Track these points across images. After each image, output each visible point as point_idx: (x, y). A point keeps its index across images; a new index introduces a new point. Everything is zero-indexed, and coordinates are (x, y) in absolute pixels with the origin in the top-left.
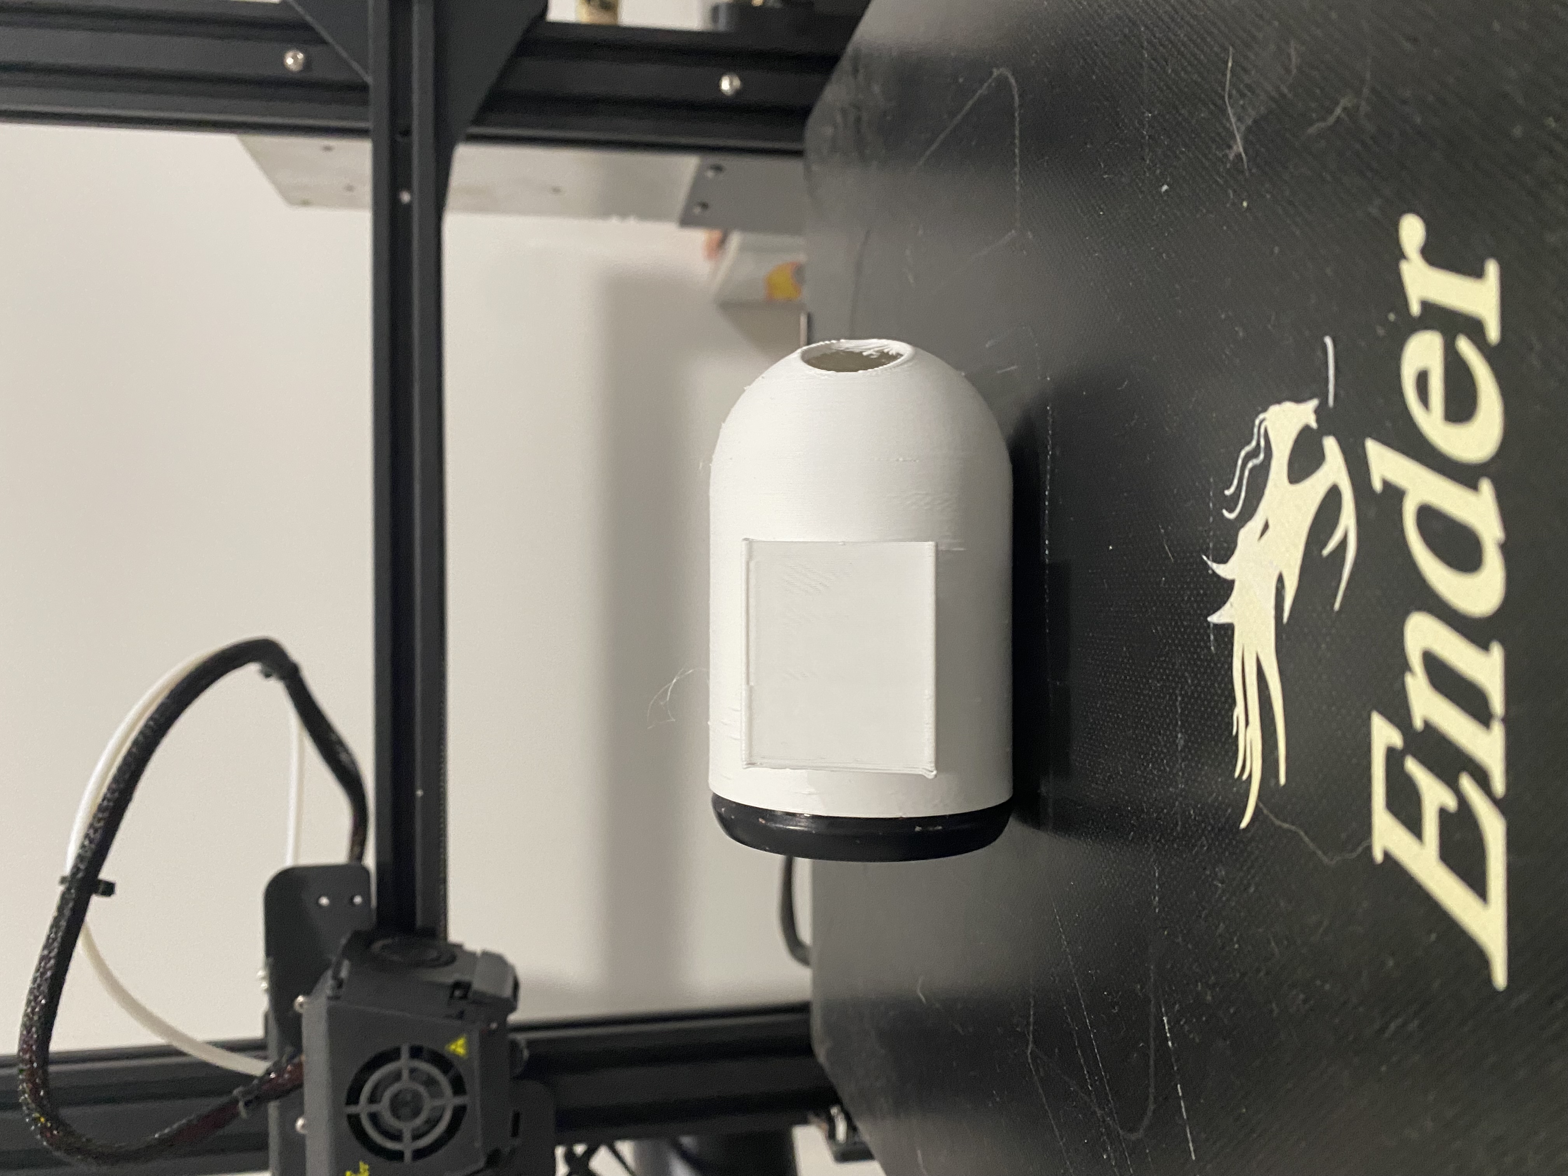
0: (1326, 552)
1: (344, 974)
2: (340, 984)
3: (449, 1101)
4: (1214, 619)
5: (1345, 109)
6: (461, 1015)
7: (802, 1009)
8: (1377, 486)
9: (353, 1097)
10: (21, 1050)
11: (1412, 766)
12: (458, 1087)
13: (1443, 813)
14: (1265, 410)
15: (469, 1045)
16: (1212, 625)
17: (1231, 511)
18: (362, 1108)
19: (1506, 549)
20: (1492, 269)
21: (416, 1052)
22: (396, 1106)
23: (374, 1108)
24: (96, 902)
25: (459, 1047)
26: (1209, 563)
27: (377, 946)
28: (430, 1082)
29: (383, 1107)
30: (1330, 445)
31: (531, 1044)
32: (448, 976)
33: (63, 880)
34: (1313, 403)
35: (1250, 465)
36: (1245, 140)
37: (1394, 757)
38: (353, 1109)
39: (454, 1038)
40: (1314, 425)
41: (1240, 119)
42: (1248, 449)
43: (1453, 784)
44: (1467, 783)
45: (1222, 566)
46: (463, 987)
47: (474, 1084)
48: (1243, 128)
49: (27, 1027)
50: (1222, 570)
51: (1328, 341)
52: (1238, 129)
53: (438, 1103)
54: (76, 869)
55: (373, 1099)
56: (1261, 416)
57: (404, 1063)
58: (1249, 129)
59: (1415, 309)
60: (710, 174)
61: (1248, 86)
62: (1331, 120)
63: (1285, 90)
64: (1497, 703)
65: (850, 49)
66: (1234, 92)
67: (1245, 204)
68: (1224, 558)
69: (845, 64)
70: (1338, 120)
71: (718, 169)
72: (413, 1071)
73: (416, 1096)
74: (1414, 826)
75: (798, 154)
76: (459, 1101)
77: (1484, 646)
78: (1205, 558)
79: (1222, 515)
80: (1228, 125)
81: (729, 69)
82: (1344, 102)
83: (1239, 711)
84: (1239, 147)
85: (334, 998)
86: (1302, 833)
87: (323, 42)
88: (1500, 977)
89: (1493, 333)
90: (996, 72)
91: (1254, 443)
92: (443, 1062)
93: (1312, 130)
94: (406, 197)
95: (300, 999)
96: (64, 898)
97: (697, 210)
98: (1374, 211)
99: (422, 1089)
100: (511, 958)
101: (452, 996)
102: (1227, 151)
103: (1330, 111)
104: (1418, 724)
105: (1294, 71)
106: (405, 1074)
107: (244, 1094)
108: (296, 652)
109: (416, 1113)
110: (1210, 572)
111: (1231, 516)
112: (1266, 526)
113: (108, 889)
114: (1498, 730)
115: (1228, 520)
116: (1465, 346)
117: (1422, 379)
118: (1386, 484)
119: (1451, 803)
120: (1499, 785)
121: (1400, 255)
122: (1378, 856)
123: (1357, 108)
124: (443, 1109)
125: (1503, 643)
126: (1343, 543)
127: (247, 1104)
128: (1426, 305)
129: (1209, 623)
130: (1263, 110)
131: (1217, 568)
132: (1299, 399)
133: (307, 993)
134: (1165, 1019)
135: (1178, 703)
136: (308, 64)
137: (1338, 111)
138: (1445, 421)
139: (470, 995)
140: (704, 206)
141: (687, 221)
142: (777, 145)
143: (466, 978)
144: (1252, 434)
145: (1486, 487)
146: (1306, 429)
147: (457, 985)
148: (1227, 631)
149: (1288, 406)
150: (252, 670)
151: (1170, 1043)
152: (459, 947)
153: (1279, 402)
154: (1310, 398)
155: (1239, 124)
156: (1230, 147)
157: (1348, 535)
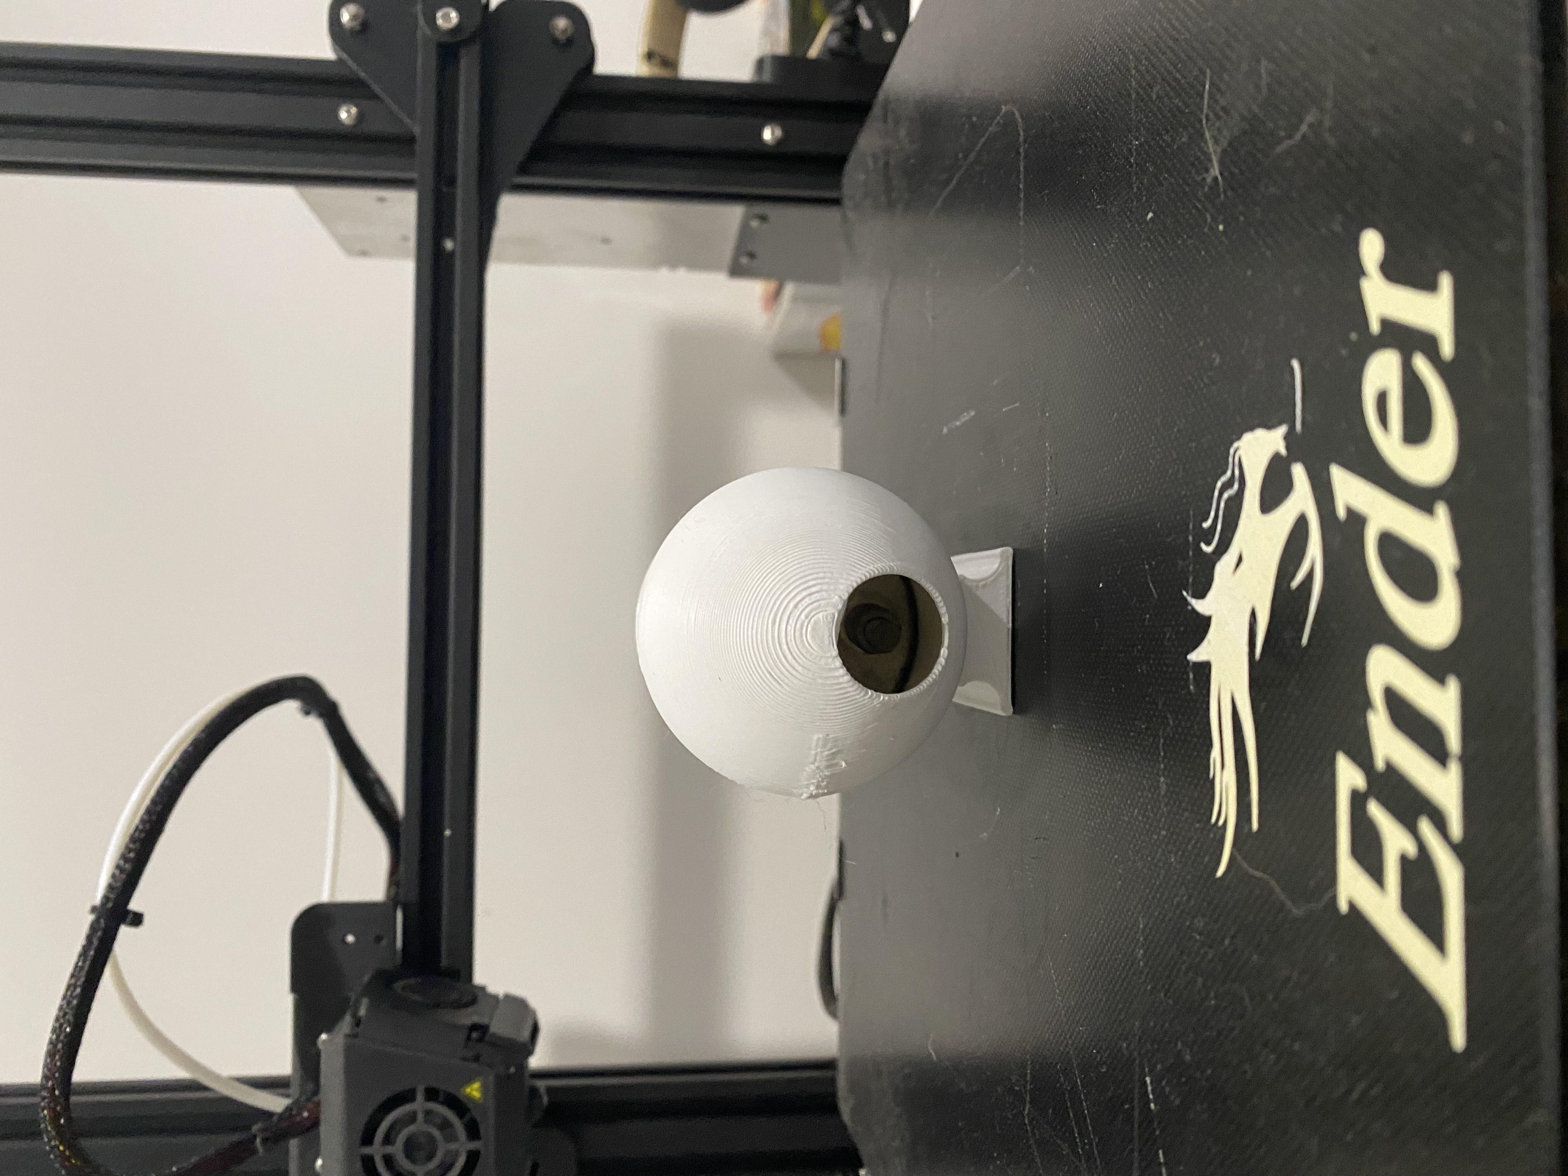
0: (1295, 584)
1: (362, 1012)
2: (358, 1022)
3: (463, 1146)
4: (1194, 657)
5: (1311, 126)
6: (476, 1059)
7: (828, 1065)
8: (1341, 513)
9: (367, 1139)
10: (45, 1077)
11: (1375, 810)
12: (473, 1131)
13: (1404, 860)
14: (1239, 438)
15: (484, 1089)
16: (1191, 664)
17: (1208, 544)
18: (377, 1150)
19: (1462, 576)
20: (1446, 281)
21: (432, 1094)
22: (410, 1147)
23: (389, 1149)
24: (124, 931)
25: (474, 1091)
26: (1189, 599)
27: (398, 986)
28: (445, 1125)
29: (397, 1149)
30: (1299, 472)
31: (550, 1090)
32: (468, 1017)
33: (94, 909)
34: (1282, 430)
35: (1226, 496)
36: (1221, 163)
37: (1358, 800)
38: (367, 1150)
39: (469, 1081)
40: (1283, 451)
41: (1216, 141)
42: (1224, 479)
43: (1413, 830)
44: (1425, 827)
45: (1200, 601)
46: (481, 1029)
47: (488, 1128)
48: (1219, 150)
49: (51, 1054)
50: (1201, 606)
51: (1295, 364)
52: (1215, 152)
53: (453, 1146)
54: (106, 899)
55: (388, 1140)
56: (1236, 445)
57: (419, 1104)
58: (1224, 151)
59: (1375, 327)
60: (755, 224)
61: (1223, 109)
62: (1298, 136)
63: (1255, 108)
64: (1454, 741)
65: (881, 95)
66: (1211, 116)
67: (1221, 227)
68: (1201, 594)
69: (877, 110)
70: (1304, 136)
71: (763, 218)
72: (428, 1113)
73: (432, 1139)
74: (1376, 873)
75: (836, 202)
76: (473, 1145)
77: (1441, 680)
78: (1185, 593)
79: (1201, 549)
80: (1205, 149)
81: (770, 119)
82: (1309, 118)
83: (1215, 753)
84: (1215, 171)
85: (353, 1036)
86: (1273, 883)
87: (375, 97)
88: (1458, 1038)
89: (1447, 349)
90: (1004, 109)
91: (1229, 473)
92: (458, 1105)
93: (1279, 149)
94: (449, 245)
95: (324, 1036)
96: (93, 928)
97: (744, 260)
98: (1337, 228)
99: (436, 1133)
100: (534, 1002)
101: (469, 1038)
102: (1205, 175)
103: (1296, 128)
104: (1380, 765)
105: (1265, 91)
106: (420, 1117)
107: (263, 1130)
108: (334, 691)
109: (430, 1157)
110: (1189, 608)
111: (1208, 549)
112: (1240, 560)
113: (137, 920)
114: (1454, 770)
115: (1205, 554)
116: (1421, 364)
117: (1382, 399)
118: (1350, 512)
119: (1411, 849)
120: (1456, 828)
121: (1360, 272)
122: (1343, 907)
123: (1320, 123)
124: (457, 1154)
125: (1459, 676)
126: (1310, 576)
127: (265, 1141)
128: (1386, 324)
129: (1188, 661)
130: (1236, 132)
131: (1196, 604)
132: (1269, 426)
133: (329, 1031)
134: (1148, 1080)
135: (1161, 745)
136: (361, 118)
137: (1304, 128)
138: (1402, 442)
139: (487, 1038)
140: (752, 255)
141: (737, 271)
142: (815, 194)
143: (484, 1020)
144: (1228, 464)
145: (1442, 510)
146: (1276, 457)
147: (475, 1027)
148: (1205, 668)
149: (1260, 433)
150: (290, 708)
151: (1152, 1106)
152: (483, 989)
153: (1251, 429)
154: (1280, 424)
155: (1215, 146)
156: (1207, 170)
157: (1315, 567)
